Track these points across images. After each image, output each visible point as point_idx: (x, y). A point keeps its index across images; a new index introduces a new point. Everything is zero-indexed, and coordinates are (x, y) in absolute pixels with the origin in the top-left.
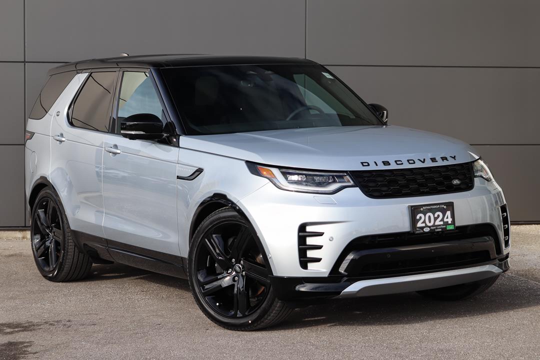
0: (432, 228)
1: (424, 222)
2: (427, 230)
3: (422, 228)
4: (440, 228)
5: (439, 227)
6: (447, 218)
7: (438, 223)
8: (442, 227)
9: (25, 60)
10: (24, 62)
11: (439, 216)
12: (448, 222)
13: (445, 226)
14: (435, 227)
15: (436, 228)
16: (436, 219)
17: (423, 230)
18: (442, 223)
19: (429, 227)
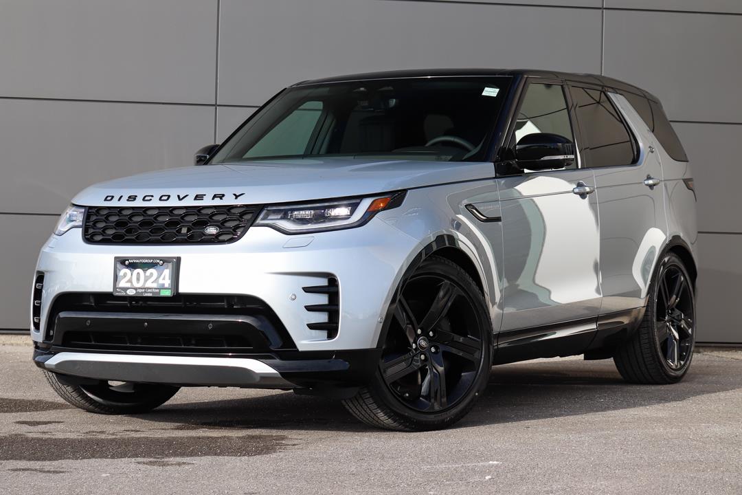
0: (140, 291)
1: (130, 281)
2: (131, 293)
3: (125, 289)
4: (150, 293)
5: (149, 290)
6: (164, 279)
7: (149, 284)
8: (154, 290)
9: (216, 103)
10: (215, 105)
11: (152, 274)
12: (164, 285)
13: (158, 291)
14: (143, 290)
15: (145, 292)
16: (146, 279)
17: (126, 292)
18: (155, 285)
19: (136, 289)
